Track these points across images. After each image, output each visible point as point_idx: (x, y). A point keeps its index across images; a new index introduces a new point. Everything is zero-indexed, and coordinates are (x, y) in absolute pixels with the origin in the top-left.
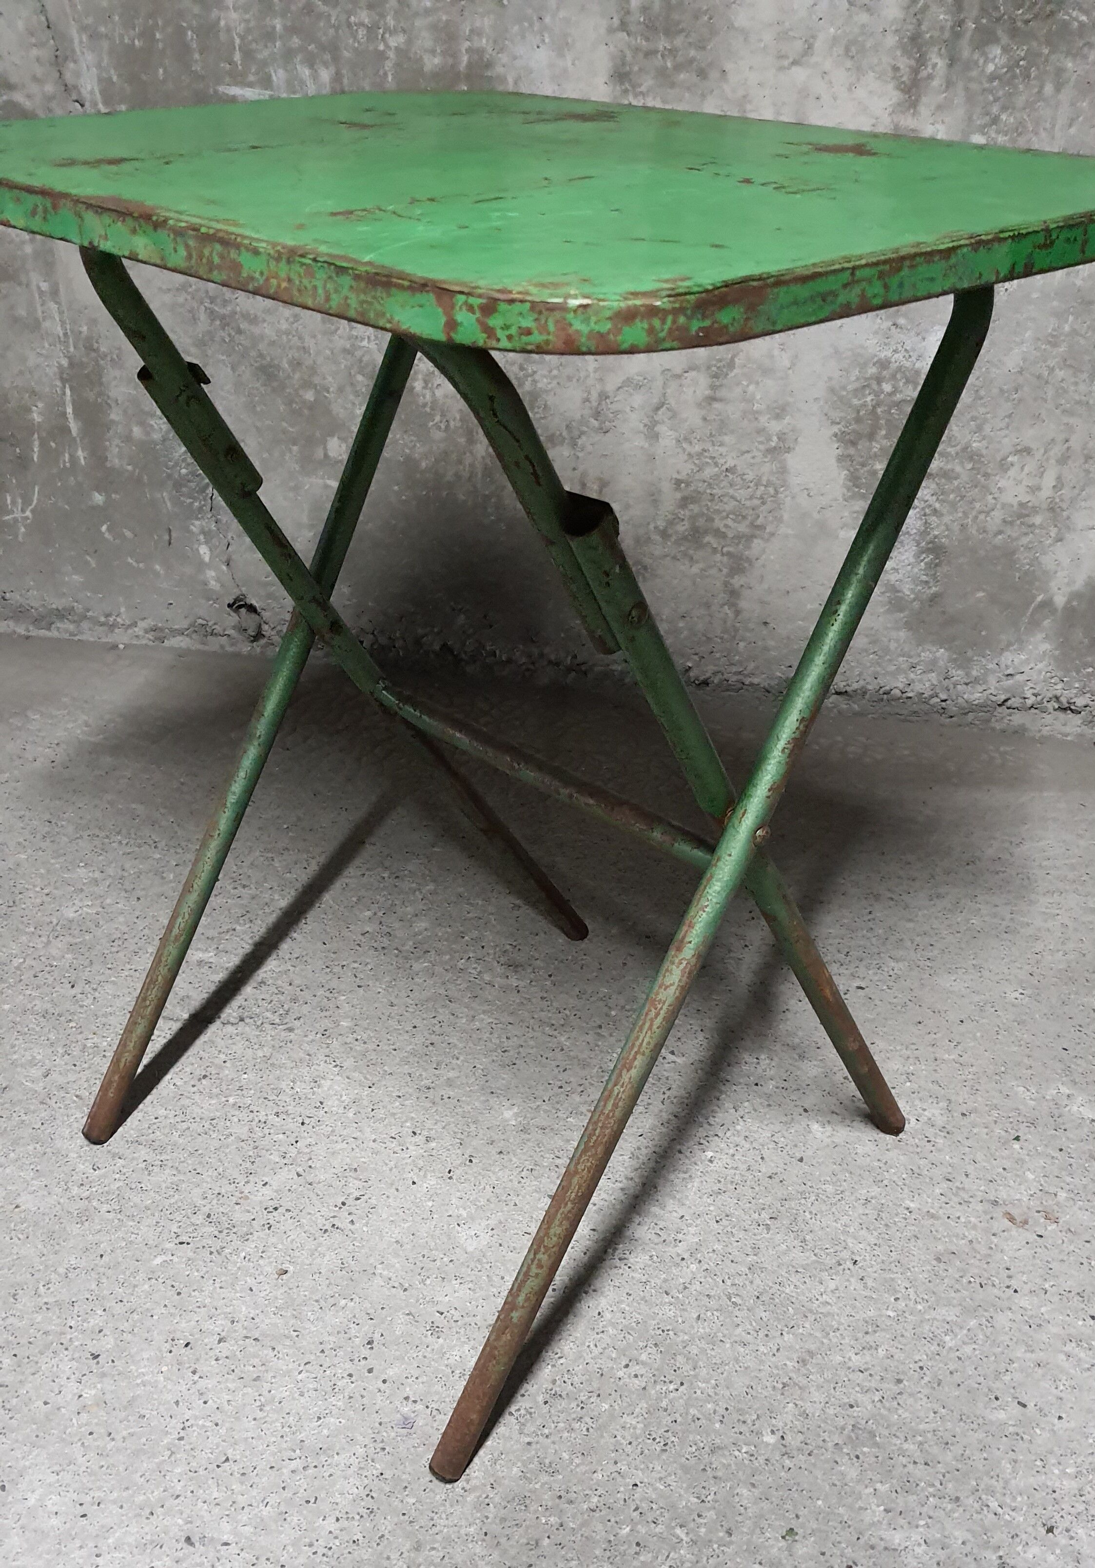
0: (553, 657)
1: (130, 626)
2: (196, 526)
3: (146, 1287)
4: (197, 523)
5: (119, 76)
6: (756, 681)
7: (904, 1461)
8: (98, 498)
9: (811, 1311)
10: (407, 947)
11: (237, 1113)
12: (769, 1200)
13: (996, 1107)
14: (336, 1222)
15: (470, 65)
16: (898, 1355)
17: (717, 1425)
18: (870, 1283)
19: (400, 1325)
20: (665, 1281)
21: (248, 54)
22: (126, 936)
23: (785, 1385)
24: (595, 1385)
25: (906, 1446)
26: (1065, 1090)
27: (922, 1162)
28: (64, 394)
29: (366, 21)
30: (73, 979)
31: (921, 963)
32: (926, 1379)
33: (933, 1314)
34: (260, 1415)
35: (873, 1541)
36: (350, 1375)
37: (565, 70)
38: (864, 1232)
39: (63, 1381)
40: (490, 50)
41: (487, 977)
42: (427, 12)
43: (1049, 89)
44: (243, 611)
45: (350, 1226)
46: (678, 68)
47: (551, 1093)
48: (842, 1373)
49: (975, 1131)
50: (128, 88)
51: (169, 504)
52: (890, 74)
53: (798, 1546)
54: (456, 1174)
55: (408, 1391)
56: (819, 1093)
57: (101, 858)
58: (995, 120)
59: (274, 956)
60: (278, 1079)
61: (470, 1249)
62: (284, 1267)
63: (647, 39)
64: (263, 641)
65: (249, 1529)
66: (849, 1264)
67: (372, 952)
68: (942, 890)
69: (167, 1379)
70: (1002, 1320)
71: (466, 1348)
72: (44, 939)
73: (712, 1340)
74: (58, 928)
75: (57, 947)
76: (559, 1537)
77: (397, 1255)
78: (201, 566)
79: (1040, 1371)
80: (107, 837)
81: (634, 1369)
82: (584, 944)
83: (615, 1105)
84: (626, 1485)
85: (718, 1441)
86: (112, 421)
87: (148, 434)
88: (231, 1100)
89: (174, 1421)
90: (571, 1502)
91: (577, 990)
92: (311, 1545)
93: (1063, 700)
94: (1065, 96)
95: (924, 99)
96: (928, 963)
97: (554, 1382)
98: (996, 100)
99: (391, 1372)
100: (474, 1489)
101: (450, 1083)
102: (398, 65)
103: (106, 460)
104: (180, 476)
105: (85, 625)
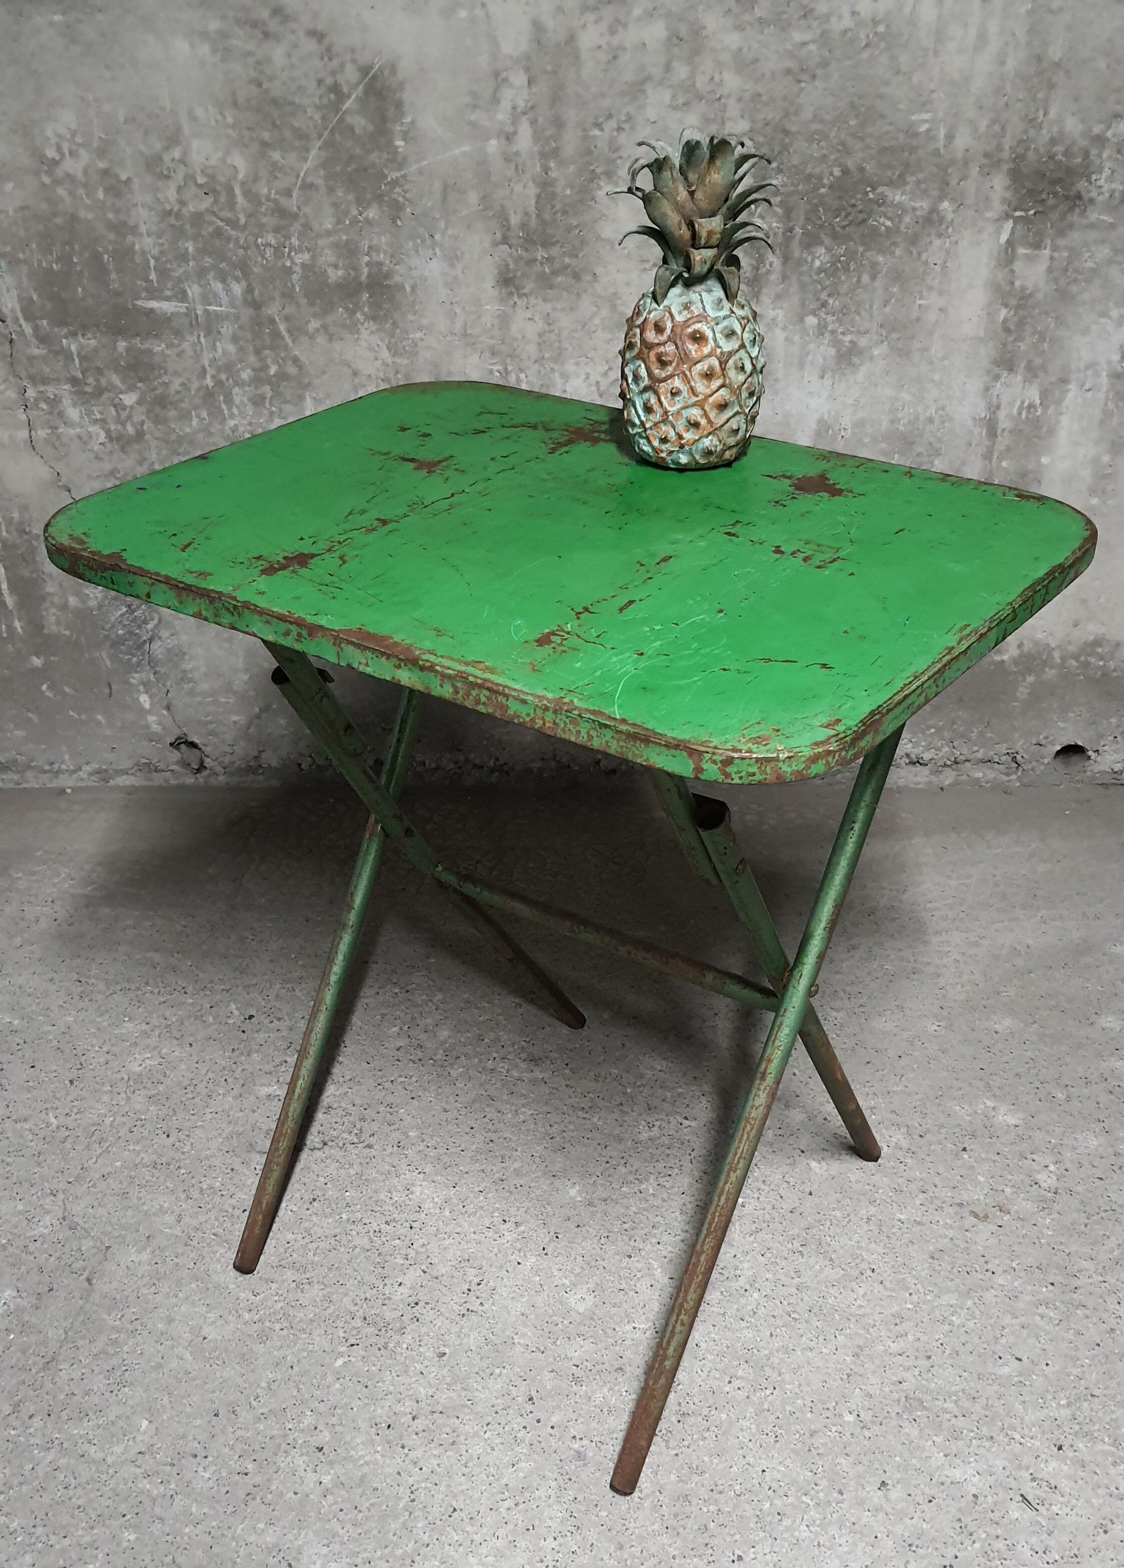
1: (75, 771)
2: (135, 679)
3: (338, 1386)
4: (136, 675)
5: (39, 296)
7: (948, 1416)
8: (37, 662)
9: (851, 1314)
10: (439, 1057)
11: (353, 1227)
12: (795, 1231)
13: (942, 1126)
14: (468, 1306)
15: (370, 275)
16: (924, 1338)
17: (809, 1415)
18: (888, 1285)
19: (548, 1381)
20: (738, 1310)
21: (163, 273)
22: (194, 1082)
23: (849, 1375)
24: (711, 1401)
25: (946, 1405)
26: (990, 1103)
27: (900, 1180)
29: (273, 242)
30: (164, 1129)
31: (856, 1010)
32: (948, 1352)
33: (939, 1301)
34: (466, 1471)
35: (942, 1479)
36: (525, 1427)
37: (456, 278)
38: (873, 1245)
39: (302, 1474)
40: (387, 262)
41: (515, 1073)
42: (329, 233)
43: (866, 278)
44: (183, 746)
45: (481, 1308)
46: (555, 273)
47: (601, 1169)
48: (886, 1358)
49: (932, 1148)
50: (49, 306)
51: (108, 662)
53: (891, 1492)
54: (549, 1250)
55: (573, 1432)
56: (809, 1136)
57: (140, 1010)
58: (824, 304)
59: (330, 1082)
60: (376, 1191)
61: (581, 1311)
62: (442, 1349)
63: (527, 250)
64: (206, 773)
65: (491, 1559)
66: (869, 1273)
67: (411, 1064)
68: (855, 941)
69: (383, 1456)
70: (989, 1296)
71: (605, 1390)
72: (123, 1095)
73: (785, 1350)
74: (131, 1083)
75: (138, 1101)
76: (721, 1519)
77: (525, 1325)
78: (143, 712)
79: (1025, 1331)
80: (138, 989)
81: (736, 1383)
82: (585, 1032)
83: (727, 1199)
84: (757, 1472)
85: (813, 1427)
86: (49, 594)
87: (84, 602)
88: (344, 1216)
89: (402, 1488)
90: (721, 1493)
91: (592, 1074)
92: (542, 1561)
93: (913, 756)
94: (879, 283)
95: (764, 290)
96: (861, 1009)
97: (680, 1404)
98: (823, 289)
99: (554, 1420)
100: (648, 1496)
101: (517, 1173)
102: (305, 277)
103: (43, 627)
104: (117, 635)
105: (29, 774)
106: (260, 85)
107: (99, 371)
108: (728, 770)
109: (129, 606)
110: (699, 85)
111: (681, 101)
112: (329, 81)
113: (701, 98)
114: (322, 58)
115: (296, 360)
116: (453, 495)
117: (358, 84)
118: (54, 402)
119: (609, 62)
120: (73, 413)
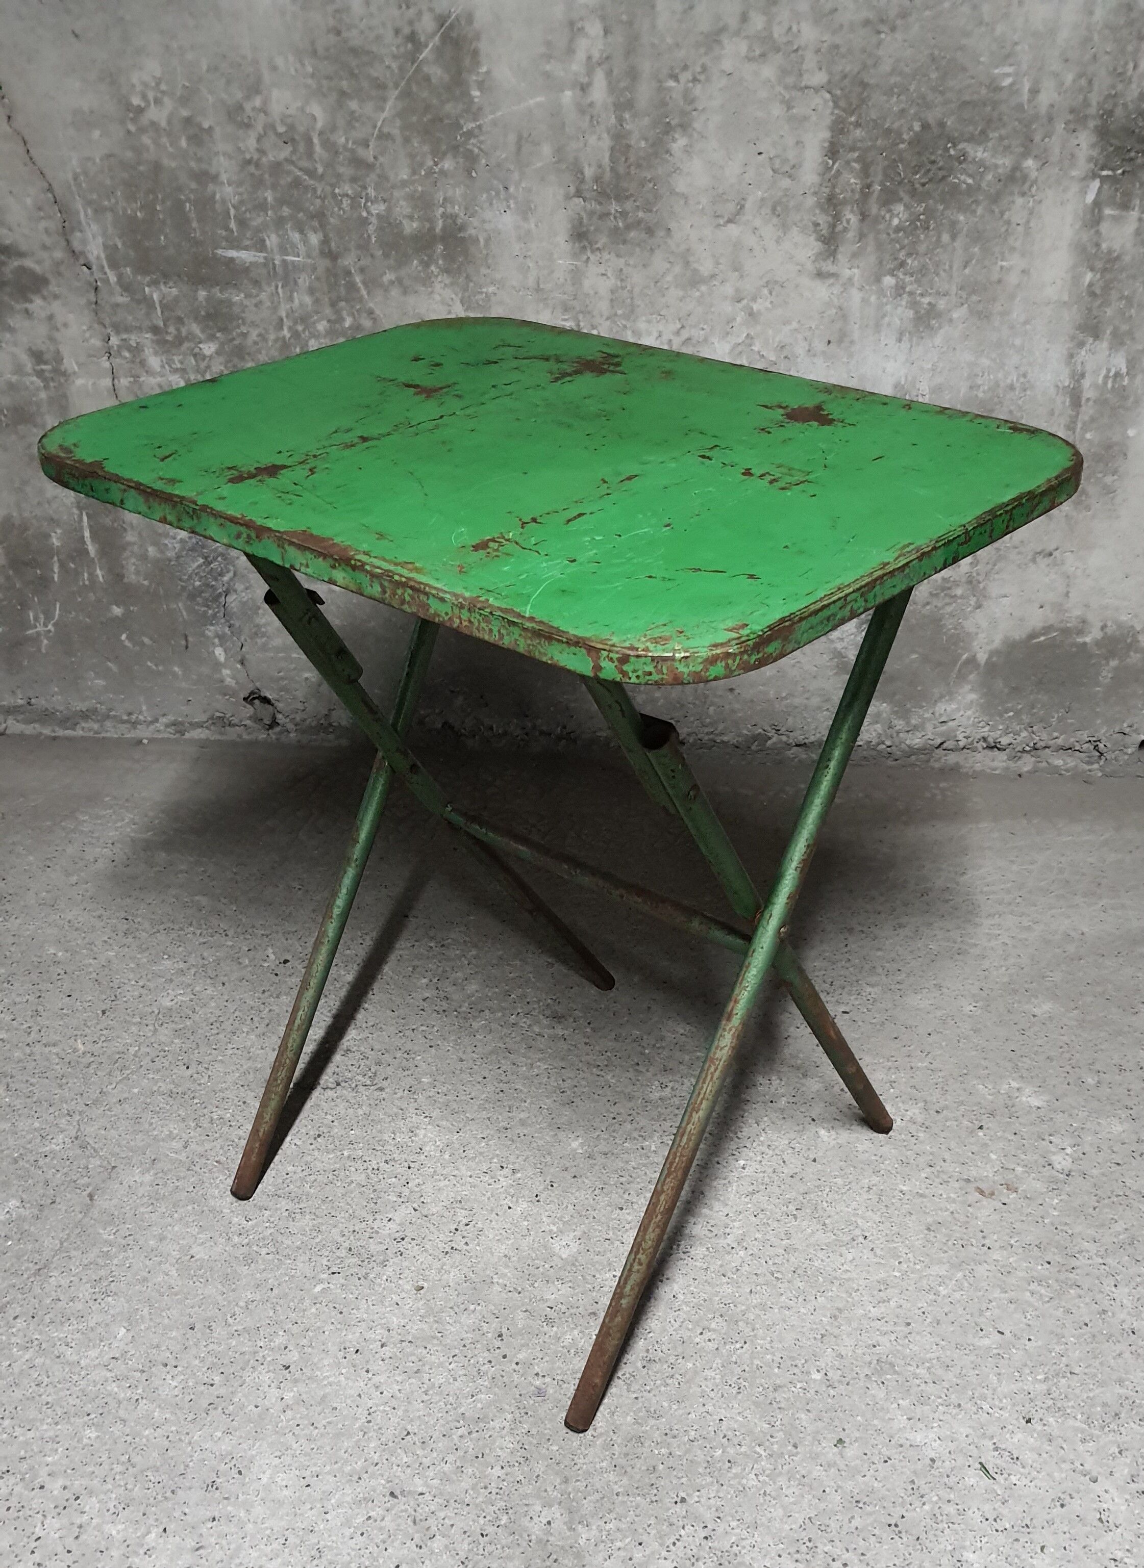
0: (544, 728)
1: (152, 722)
2: (210, 631)
3: (313, 1310)
4: (212, 628)
5: (124, 243)
6: (725, 739)
7: (918, 1382)
8: (117, 611)
9: (836, 1278)
10: (464, 1009)
11: (352, 1163)
12: (793, 1194)
13: (962, 1103)
14: (453, 1244)
15: (444, 229)
16: (907, 1305)
17: (776, 1370)
18: (879, 1252)
19: (521, 1319)
20: (721, 1266)
21: (242, 223)
22: (221, 1019)
23: (823, 1336)
24: (680, 1350)
25: (918, 1371)
26: (1016, 1084)
27: (909, 1153)
28: (81, 520)
29: (350, 192)
30: (186, 1061)
31: (892, 987)
32: (928, 1320)
33: (929, 1271)
34: (426, 1398)
35: (901, 1441)
36: (490, 1362)
37: (529, 232)
38: (870, 1213)
39: (266, 1389)
40: (462, 214)
41: (537, 1029)
42: (404, 184)
43: (946, 238)
44: (257, 702)
45: (465, 1247)
46: (628, 227)
47: (607, 1124)
48: (864, 1322)
49: (948, 1124)
50: (132, 253)
51: (184, 613)
52: (812, 228)
53: (847, 1450)
54: (542, 1197)
55: (537, 1369)
56: (822, 1105)
57: (181, 949)
58: (902, 264)
59: (353, 1026)
60: (380, 1132)
61: (564, 1256)
62: (421, 1283)
63: (600, 203)
64: (278, 729)
65: (436, 1482)
66: (861, 1239)
67: (435, 1014)
68: (904, 920)
69: (347, 1379)
70: (981, 1270)
71: (576, 1332)
72: (151, 1028)
73: (763, 1307)
74: (160, 1016)
75: (165, 1033)
76: (671, 1462)
77: (507, 1266)
78: (217, 666)
79: (1012, 1306)
80: (182, 929)
81: (707, 1335)
82: (612, 993)
83: (689, 1140)
84: (714, 1421)
85: (778, 1382)
86: (128, 543)
87: (162, 552)
88: (346, 1153)
89: (360, 1410)
90: (675, 1437)
91: (613, 1035)
92: (486, 1488)
93: (991, 740)
94: (958, 244)
95: (841, 249)
96: (898, 986)
97: (648, 1351)
98: (902, 248)
99: (521, 1356)
100: (601, 1434)
101: (523, 1123)
102: (380, 229)
103: (123, 576)
104: (194, 588)
105: (108, 724)
106: (338, 33)
107: (180, 320)
108: (625, 668)
109: (206, 558)
110: (776, 35)
111: (757, 53)
112: (407, 30)
113: (778, 50)
114: (400, 7)
115: (371, 312)
116: (442, 417)
117: (434, 34)
118: (137, 350)
119: (685, 12)
120: (154, 362)
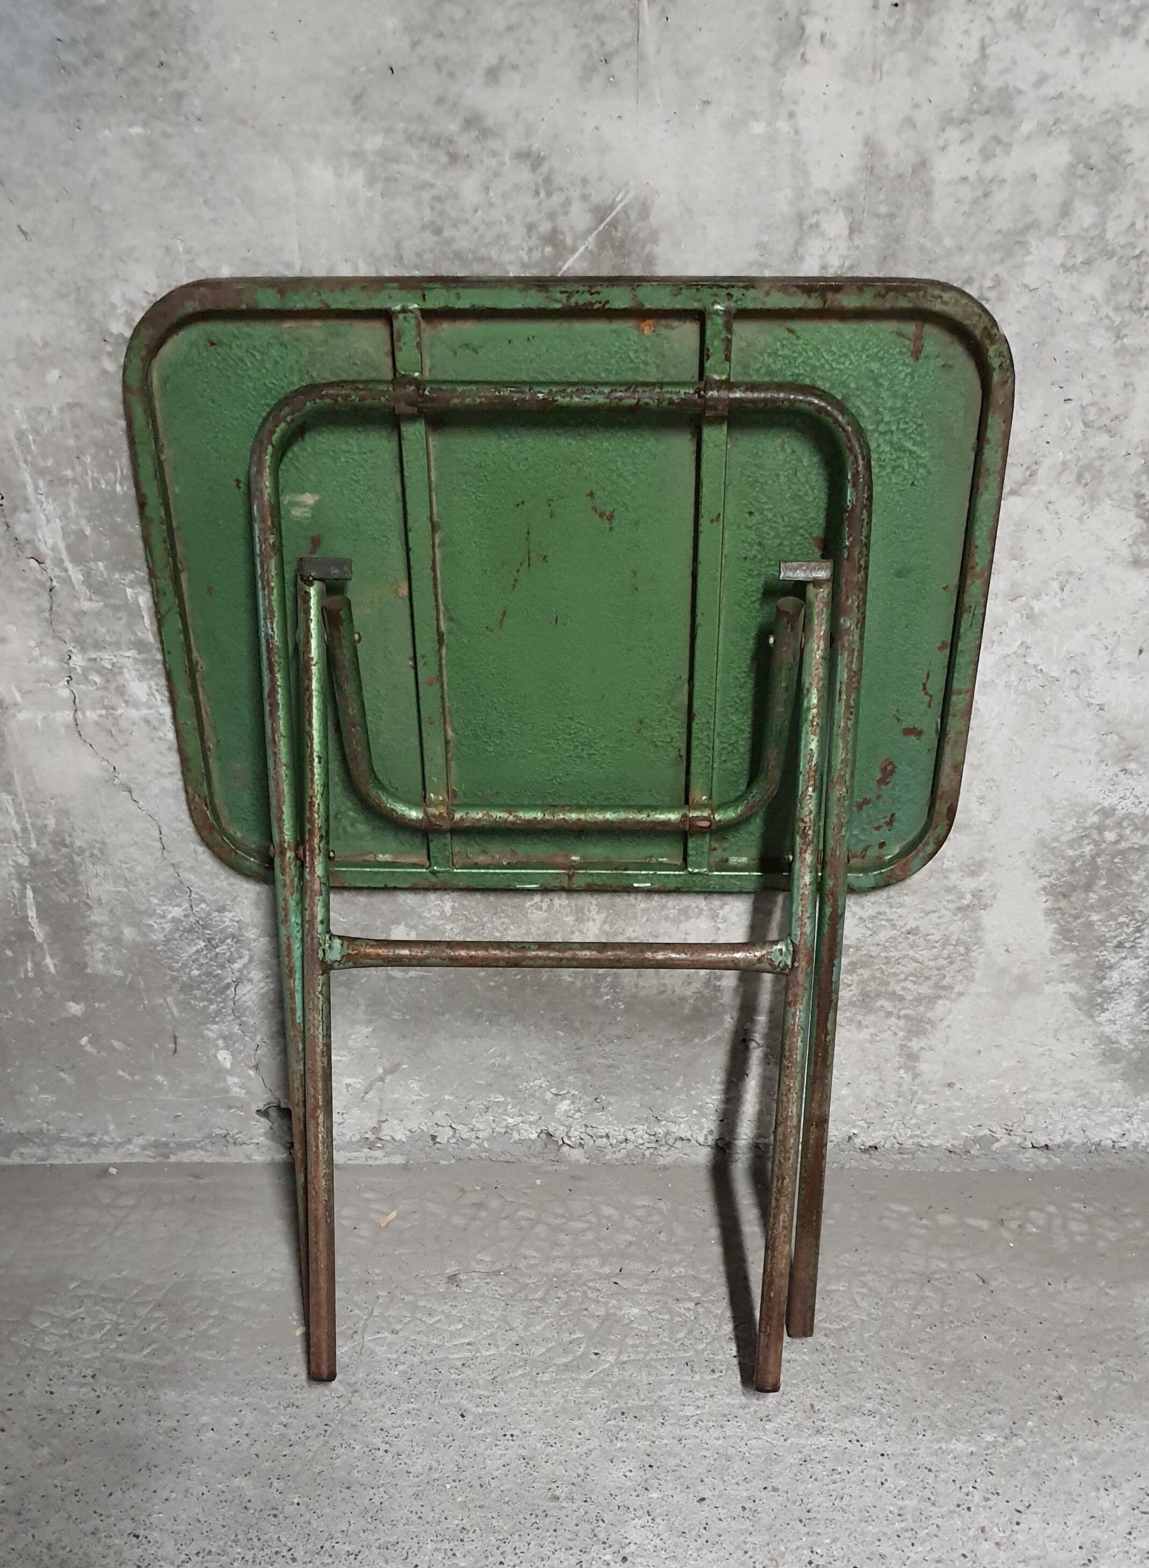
1: (121, 1145)
2: (212, 1031)
4: (214, 1027)
5: (94, 528)
6: (936, 1142)
8: (75, 1009)
28: (24, 896)
44: (275, 1114)
50: (106, 541)
51: (175, 1010)
52: (1132, 501)
78: (220, 1073)
86: (95, 924)
87: (145, 935)
103: (86, 965)
104: (190, 978)
105: (58, 1148)
106: (438, 231)
109: (209, 940)
110: (1110, 235)
111: (1080, 258)
112: (545, 227)
113: (1110, 255)
114: (537, 193)
117: (590, 231)
118: (112, 674)
119: (976, 201)
